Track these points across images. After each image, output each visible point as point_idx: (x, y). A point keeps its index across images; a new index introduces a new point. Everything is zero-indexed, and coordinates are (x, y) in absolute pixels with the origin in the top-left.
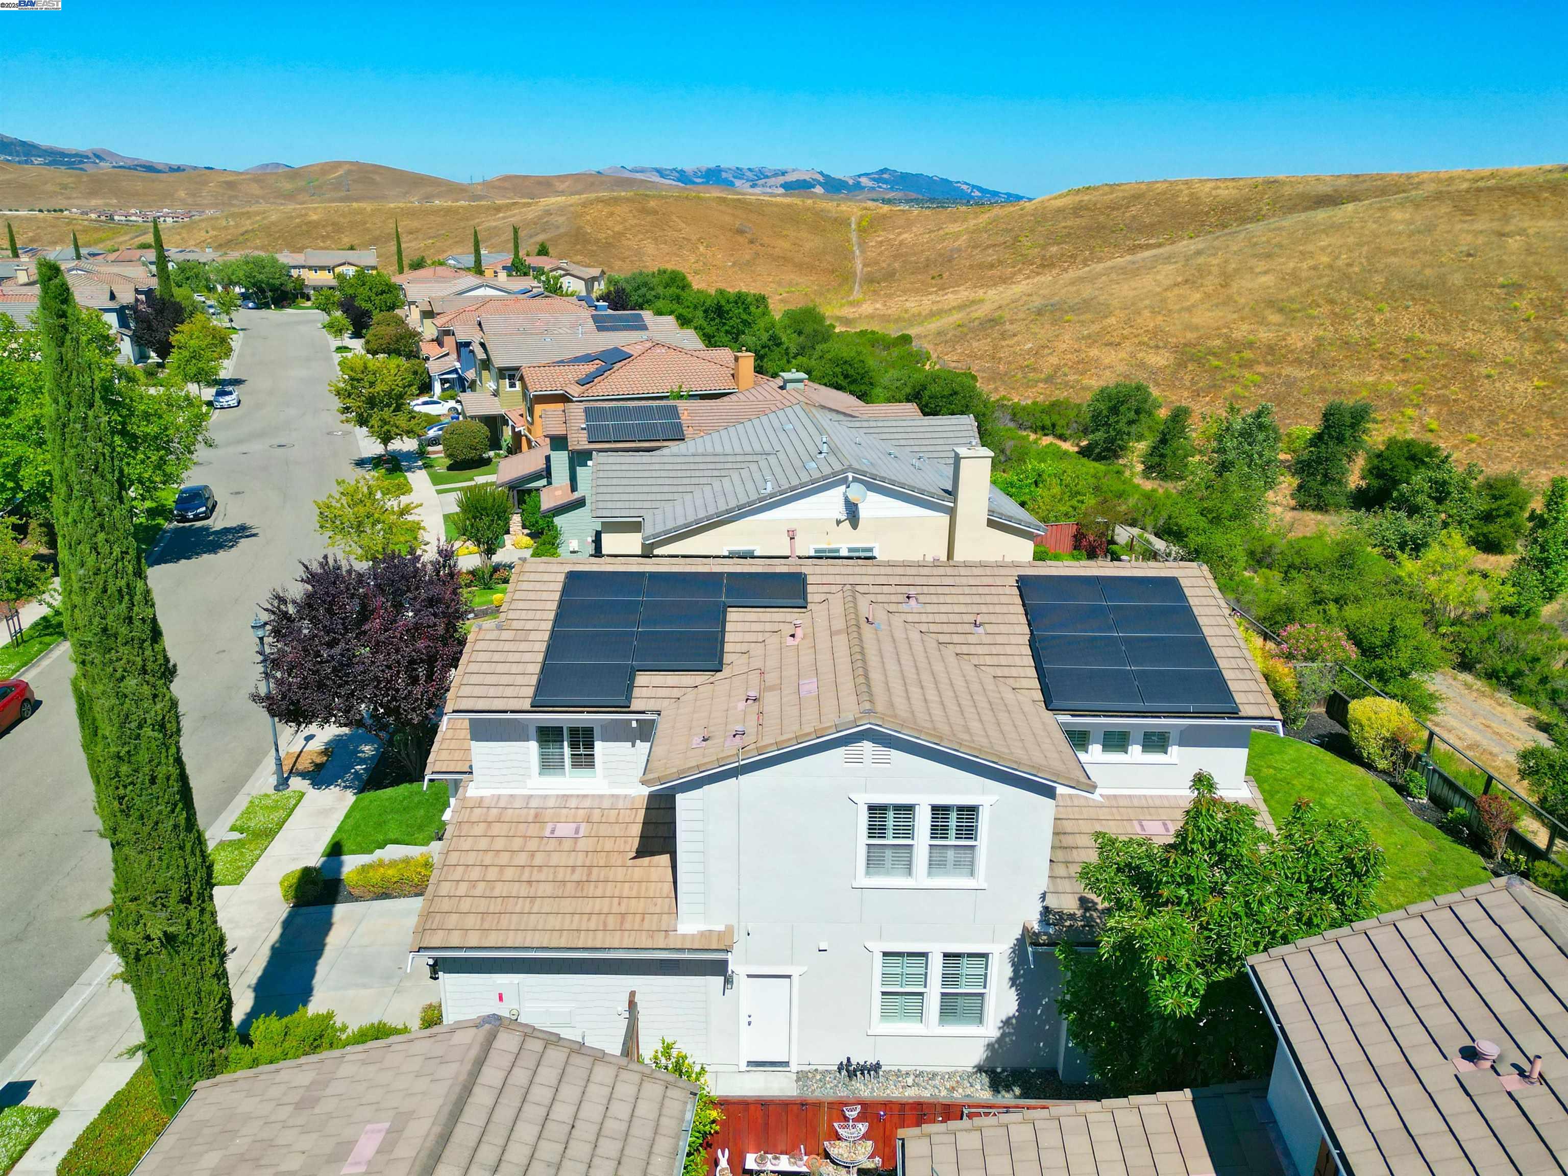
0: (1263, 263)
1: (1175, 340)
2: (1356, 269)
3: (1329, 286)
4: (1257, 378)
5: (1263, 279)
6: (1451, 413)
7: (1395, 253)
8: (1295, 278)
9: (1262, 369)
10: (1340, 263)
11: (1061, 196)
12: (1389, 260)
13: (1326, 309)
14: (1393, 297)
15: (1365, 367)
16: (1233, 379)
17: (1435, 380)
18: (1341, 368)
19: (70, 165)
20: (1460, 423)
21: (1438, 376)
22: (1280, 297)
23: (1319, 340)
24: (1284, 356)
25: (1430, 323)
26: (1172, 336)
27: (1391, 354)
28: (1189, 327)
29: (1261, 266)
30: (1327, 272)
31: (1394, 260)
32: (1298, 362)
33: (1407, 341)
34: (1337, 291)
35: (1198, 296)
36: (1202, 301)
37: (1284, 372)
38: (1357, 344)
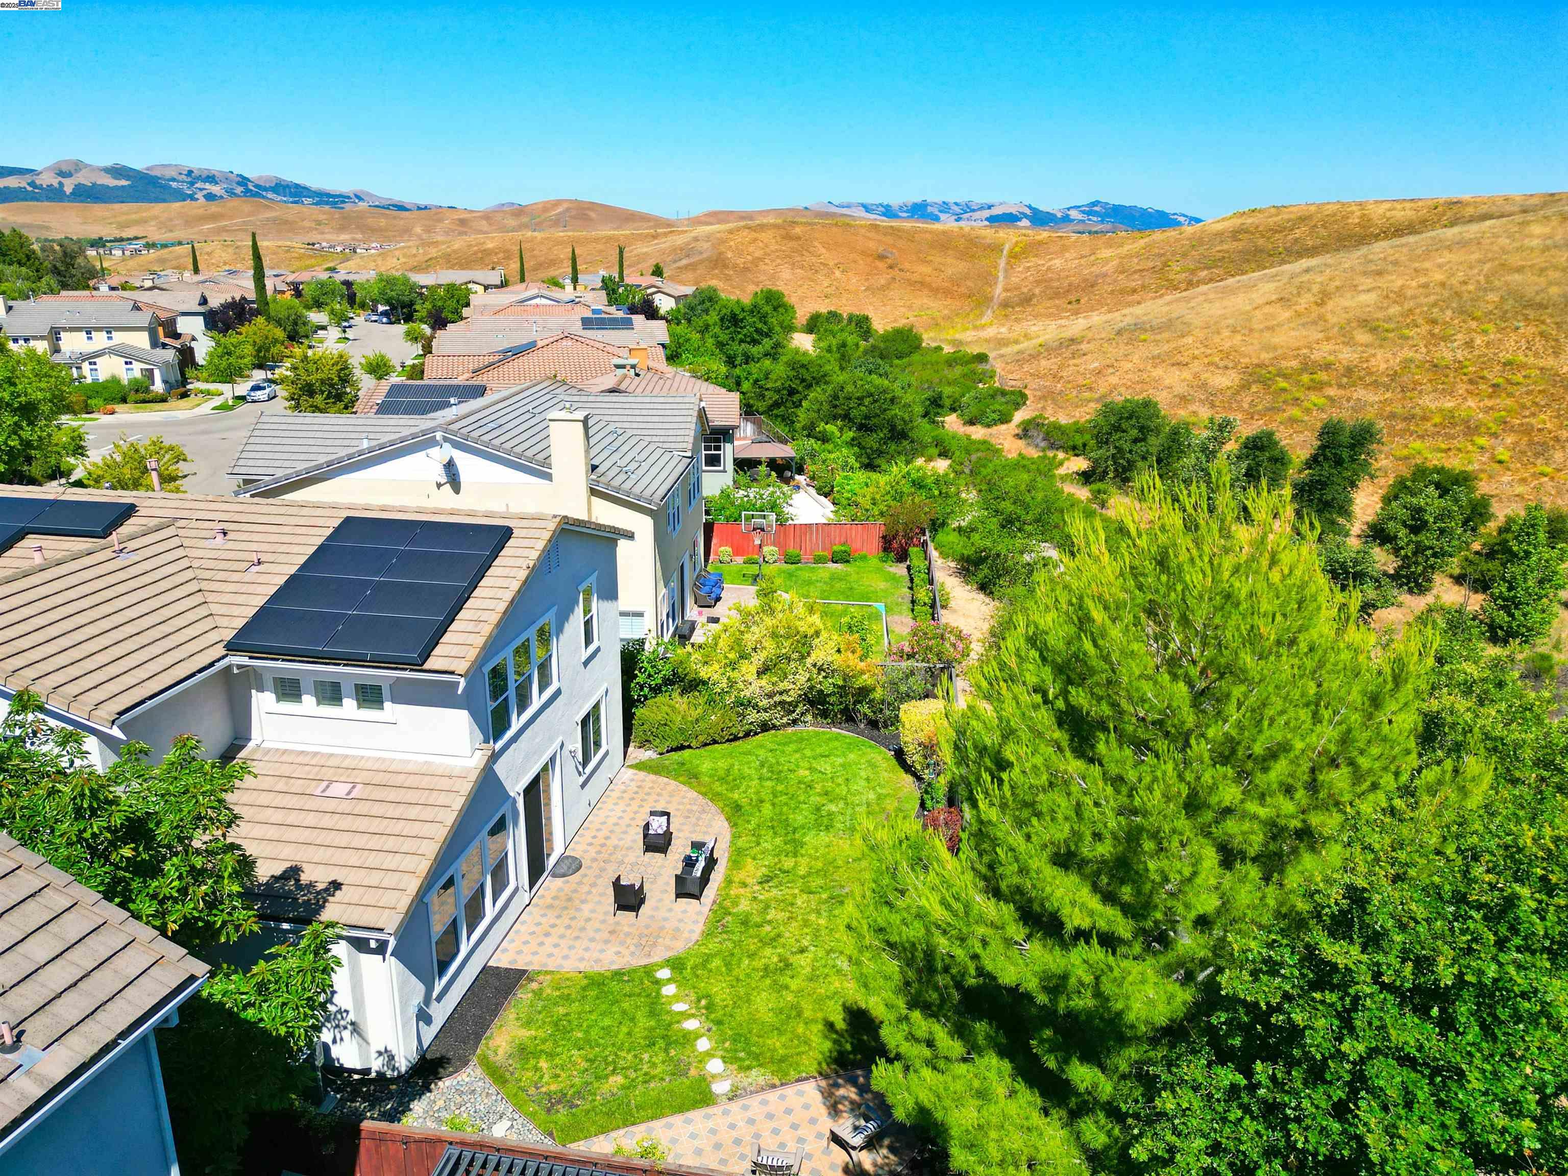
0: (1369, 281)
1: (1247, 360)
2: (1471, 287)
3: (1435, 304)
4: (1321, 401)
5: (1364, 298)
6: (1531, 443)
7: (1519, 270)
8: (1400, 296)
9: (1332, 392)
10: (1454, 281)
11: (1223, 220)
12: (1509, 278)
13: (1424, 329)
14: (1503, 318)
15: (1450, 392)
16: (1296, 401)
17: (1524, 407)
18: (1421, 392)
19: (334, 205)
20: (1537, 455)
21: (1529, 404)
22: (1380, 315)
23: (1406, 363)
24: (1361, 379)
25: (1539, 344)
26: (1245, 356)
27: (1482, 378)
28: (1267, 348)
29: (1368, 282)
30: (1438, 289)
31: (1517, 277)
32: (1376, 384)
33: (1505, 364)
34: (1442, 310)
35: (1287, 314)
36: (1290, 320)
37: (1355, 396)
38: (1447, 367)
